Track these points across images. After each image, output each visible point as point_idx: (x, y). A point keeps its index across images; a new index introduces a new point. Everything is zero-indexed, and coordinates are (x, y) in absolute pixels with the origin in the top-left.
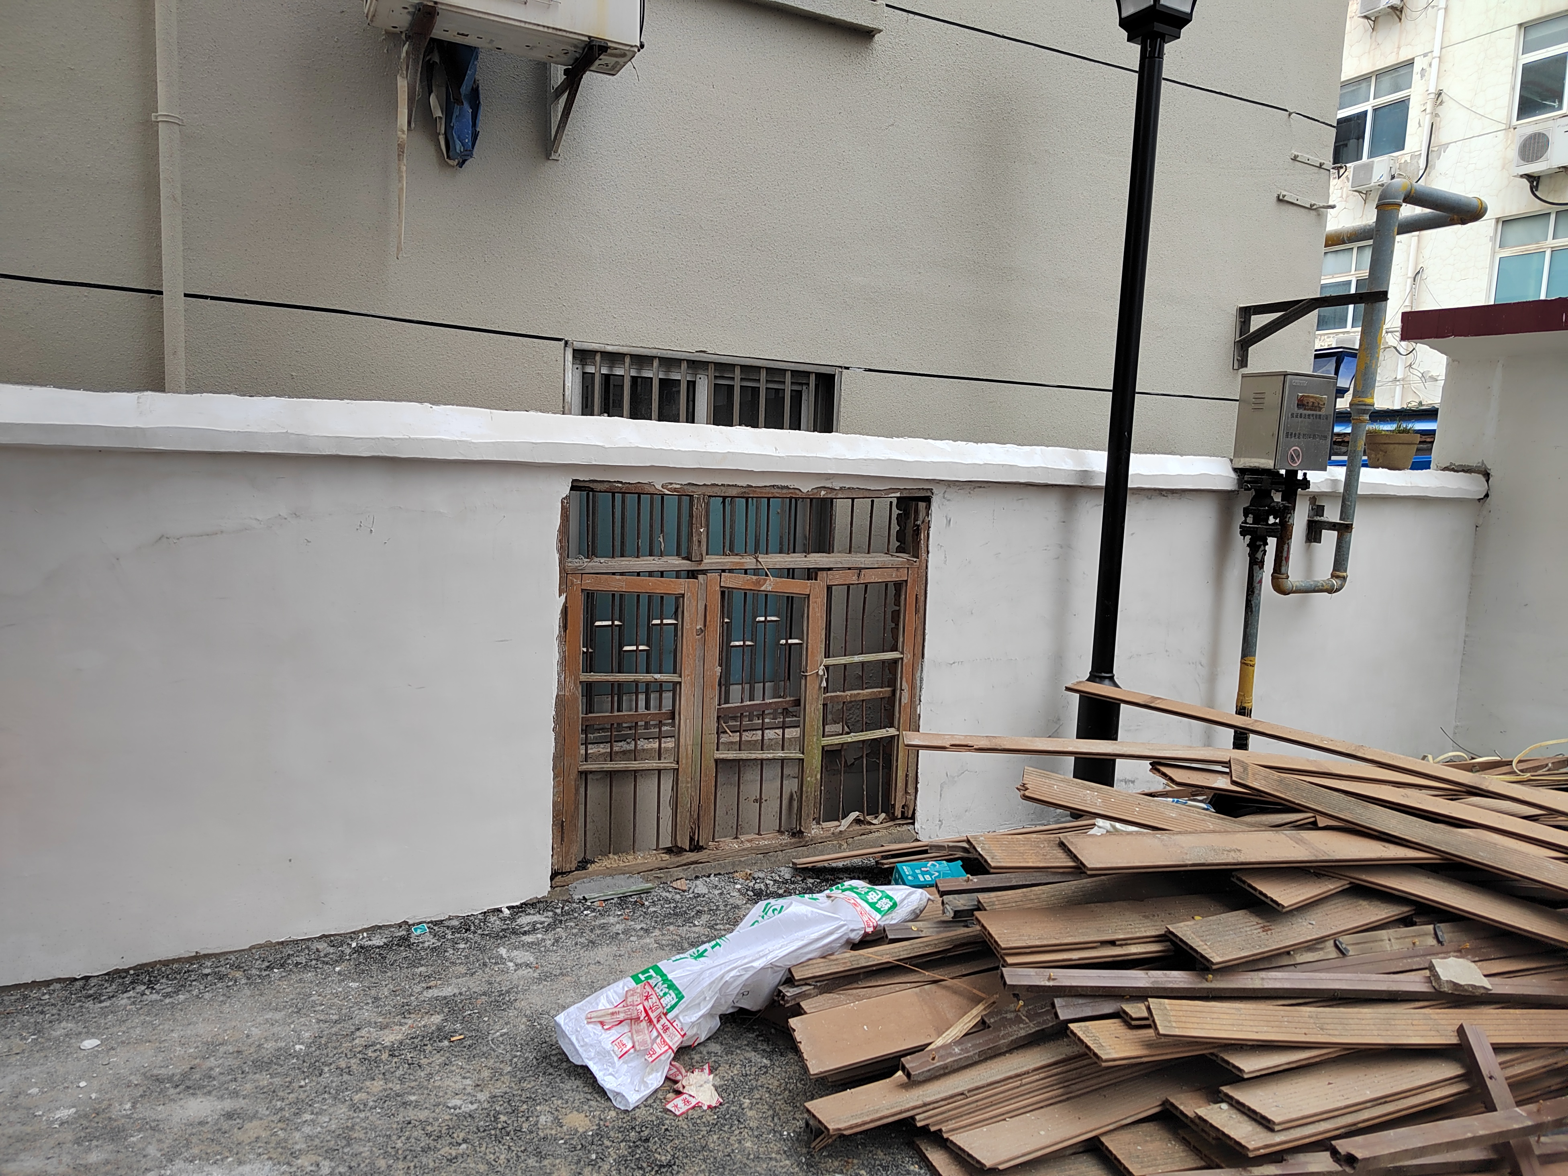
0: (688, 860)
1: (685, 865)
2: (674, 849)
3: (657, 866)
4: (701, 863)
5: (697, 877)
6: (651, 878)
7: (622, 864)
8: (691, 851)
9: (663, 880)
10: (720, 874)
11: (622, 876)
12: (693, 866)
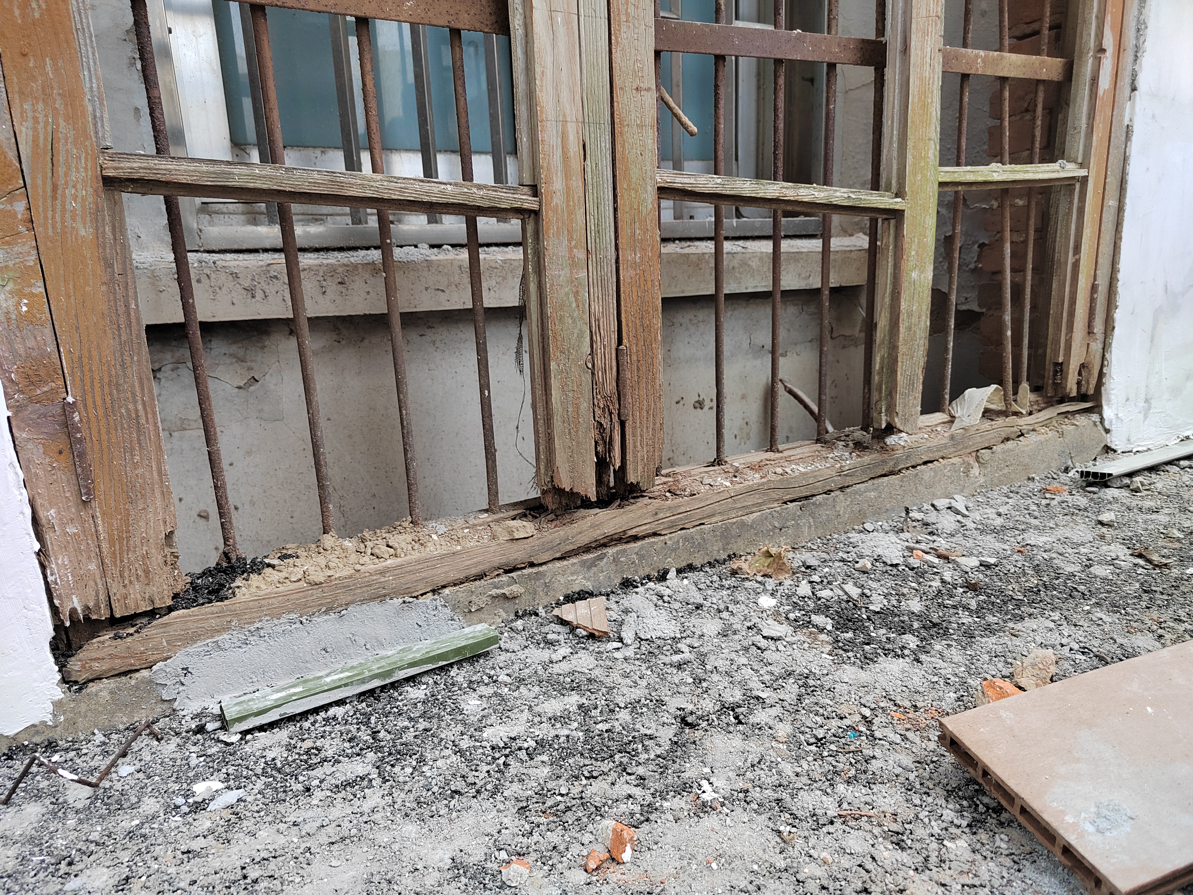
0: (597, 534)
1: (587, 549)
2: (550, 502)
3: (497, 560)
4: (635, 538)
5: (627, 584)
6: (482, 601)
7: (370, 565)
8: (603, 503)
9: (522, 605)
10: (691, 568)
11: (376, 607)
12: (611, 551)
